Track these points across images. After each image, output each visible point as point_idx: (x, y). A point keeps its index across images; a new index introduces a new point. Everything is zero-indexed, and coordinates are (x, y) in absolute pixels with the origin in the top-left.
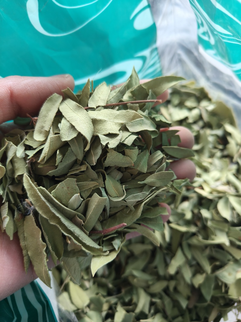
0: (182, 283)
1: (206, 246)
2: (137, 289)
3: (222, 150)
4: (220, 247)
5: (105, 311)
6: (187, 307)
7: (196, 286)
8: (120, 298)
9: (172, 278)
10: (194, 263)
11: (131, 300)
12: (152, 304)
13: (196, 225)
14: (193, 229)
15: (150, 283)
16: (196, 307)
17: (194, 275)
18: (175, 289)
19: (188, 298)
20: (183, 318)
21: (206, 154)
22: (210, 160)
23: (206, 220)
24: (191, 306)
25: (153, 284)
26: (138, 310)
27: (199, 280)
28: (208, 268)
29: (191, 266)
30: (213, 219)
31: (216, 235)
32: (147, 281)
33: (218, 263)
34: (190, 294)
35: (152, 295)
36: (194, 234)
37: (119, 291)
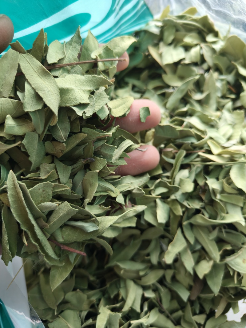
0: (182, 272)
1: (214, 227)
2: (125, 281)
3: (234, 101)
4: (232, 227)
5: (85, 310)
6: (189, 299)
7: (201, 276)
8: (104, 293)
9: (168, 267)
10: (198, 247)
11: (118, 295)
12: (144, 299)
13: (201, 200)
14: (197, 205)
15: (141, 273)
16: (199, 298)
17: (198, 262)
18: (174, 278)
19: (190, 288)
20: (183, 312)
21: (213, 105)
22: (218, 113)
23: (214, 192)
24: (194, 298)
25: (145, 275)
26: (126, 309)
27: (204, 269)
28: (216, 254)
29: (193, 252)
30: (223, 191)
31: (227, 213)
32: (138, 272)
33: (229, 248)
34: (192, 283)
35: (145, 288)
36: (198, 211)
37: (103, 283)
